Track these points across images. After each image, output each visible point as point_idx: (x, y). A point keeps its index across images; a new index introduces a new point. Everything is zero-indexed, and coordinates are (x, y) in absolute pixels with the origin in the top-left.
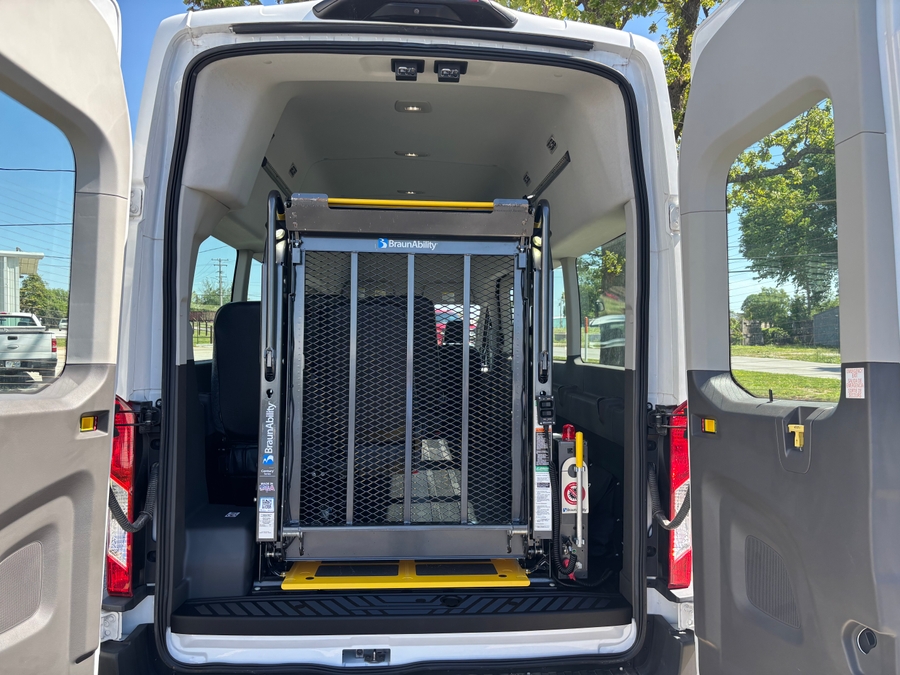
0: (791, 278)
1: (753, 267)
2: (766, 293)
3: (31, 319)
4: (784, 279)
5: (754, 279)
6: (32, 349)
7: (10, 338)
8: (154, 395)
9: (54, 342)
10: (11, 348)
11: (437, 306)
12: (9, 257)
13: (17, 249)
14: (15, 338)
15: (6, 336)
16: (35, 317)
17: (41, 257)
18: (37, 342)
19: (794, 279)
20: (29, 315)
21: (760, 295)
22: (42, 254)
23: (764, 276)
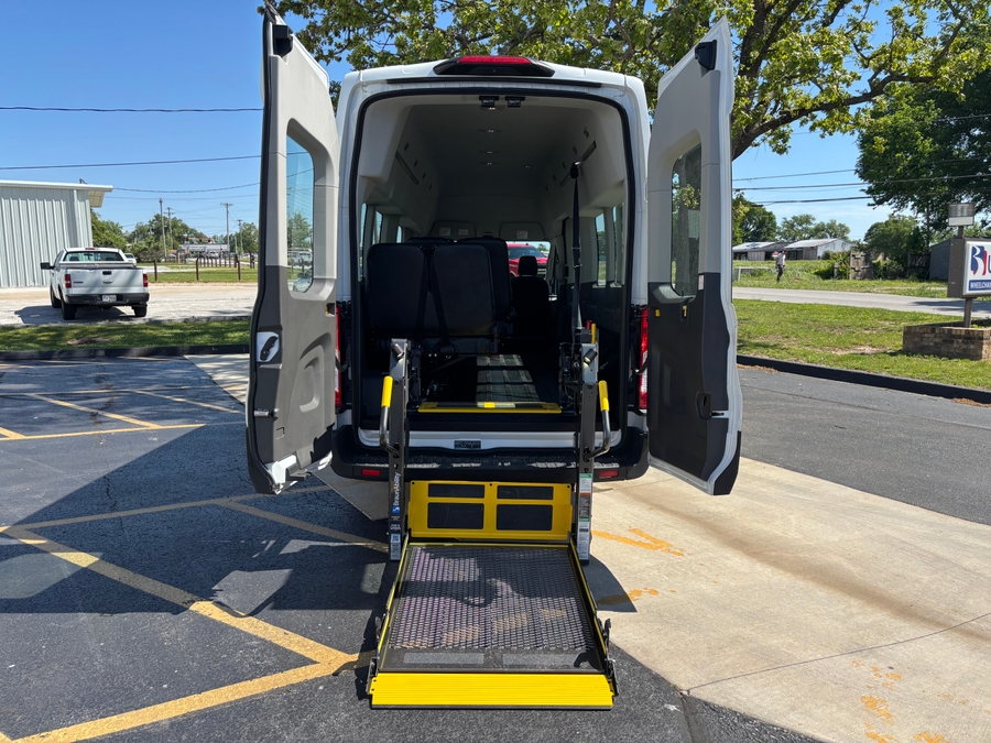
0: (911, 204)
1: (870, 191)
2: (893, 221)
3: (117, 254)
4: (902, 205)
5: (869, 205)
6: (129, 283)
7: (105, 273)
8: (347, 298)
9: (145, 276)
10: (108, 283)
11: (508, 243)
12: (79, 190)
13: (81, 181)
14: (109, 273)
15: (102, 271)
16: (121, 253)
17: (110, 190)
18: (132, 278)
19: (913, 206)
20: (115, 250)
21: (887, 222)
22: (111, 187)
23: (880, 203)
